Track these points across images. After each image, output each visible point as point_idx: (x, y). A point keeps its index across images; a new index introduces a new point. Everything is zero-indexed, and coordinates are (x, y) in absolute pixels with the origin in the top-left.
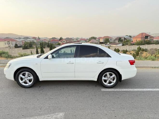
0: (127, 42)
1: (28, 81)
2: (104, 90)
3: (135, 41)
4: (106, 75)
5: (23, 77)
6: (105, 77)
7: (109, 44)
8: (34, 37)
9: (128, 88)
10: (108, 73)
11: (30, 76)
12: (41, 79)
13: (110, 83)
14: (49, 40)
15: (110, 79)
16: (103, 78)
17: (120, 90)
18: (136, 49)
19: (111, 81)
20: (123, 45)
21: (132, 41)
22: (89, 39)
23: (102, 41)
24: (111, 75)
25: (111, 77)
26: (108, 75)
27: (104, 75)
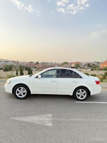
0: (95, 67)
1: (22, 94)
2: (77, 102)
3: (103, 67)
4: (79, 91)
5: (19, 91)
6: (78, 93)
7: (79, 69)
8: (14, 61)
9: (95, 101)
10: (80, 90)
11: (24, 91)
12: (32, 93)
13: (82, 97)
14: (27, 64)
15: (82, 94)
16: (77, 93)
17: (90, 102)
18: (104, 74)
19: (83, 95)
20: (92, 70)
21: (100, 67)
22: (62, 63)
23: (73, 66)
24: (83, 91)
25: (83, 93)
26: (81, 91)
27: (78, 91)
